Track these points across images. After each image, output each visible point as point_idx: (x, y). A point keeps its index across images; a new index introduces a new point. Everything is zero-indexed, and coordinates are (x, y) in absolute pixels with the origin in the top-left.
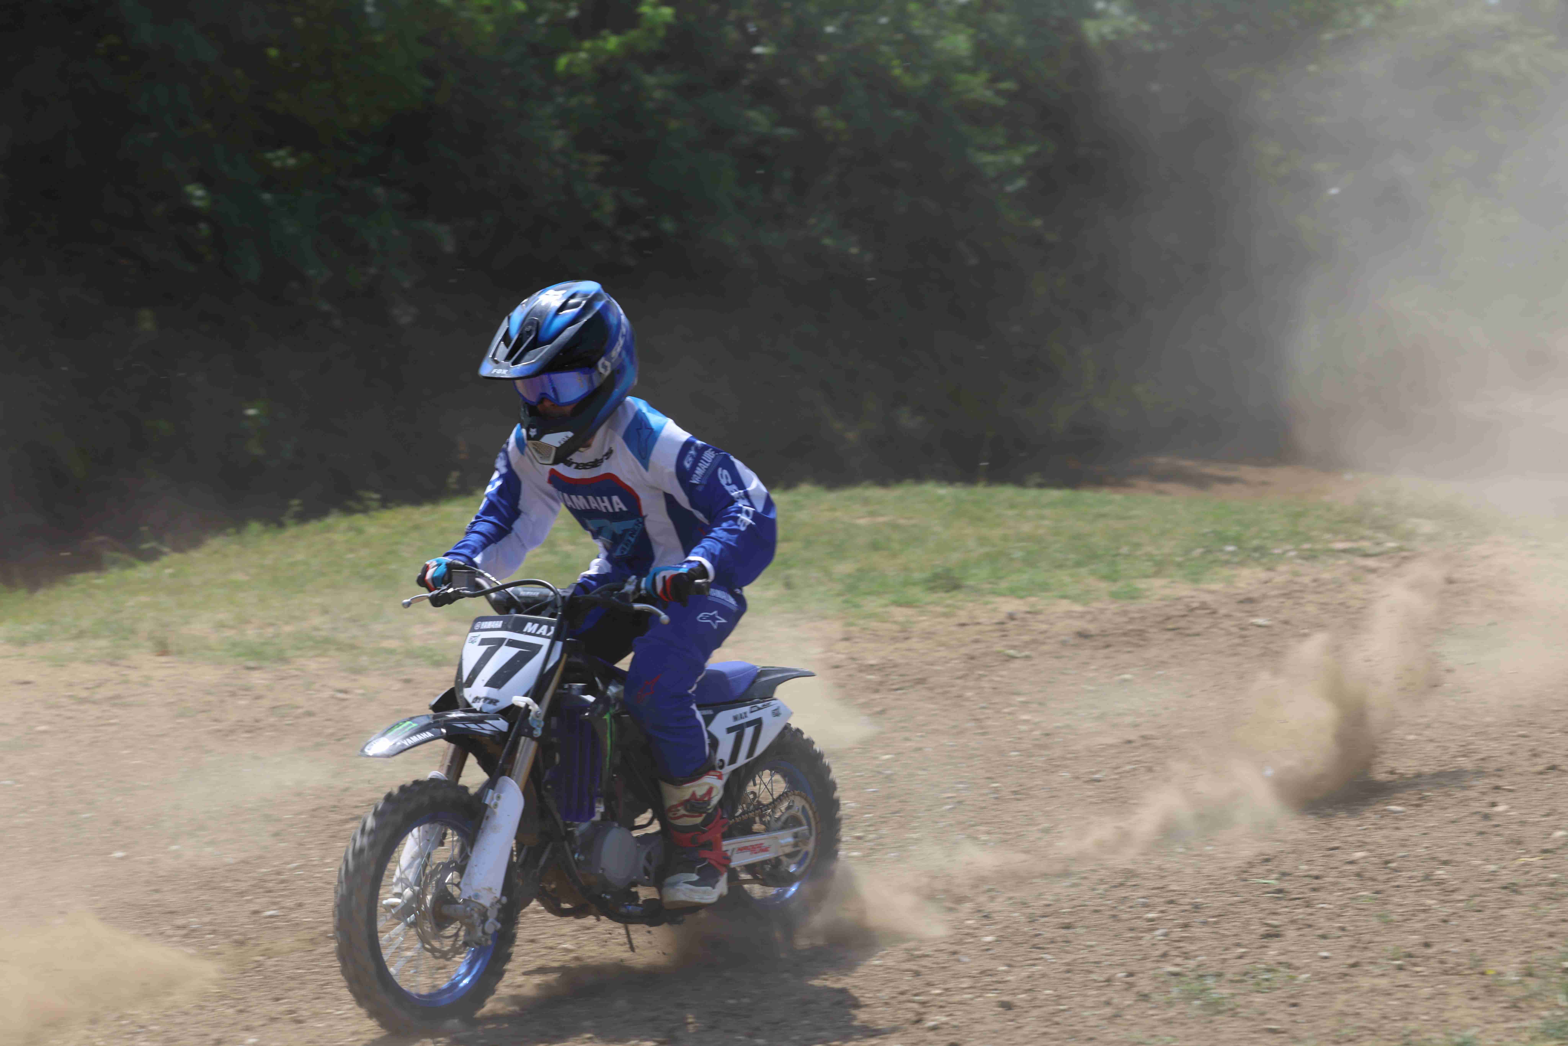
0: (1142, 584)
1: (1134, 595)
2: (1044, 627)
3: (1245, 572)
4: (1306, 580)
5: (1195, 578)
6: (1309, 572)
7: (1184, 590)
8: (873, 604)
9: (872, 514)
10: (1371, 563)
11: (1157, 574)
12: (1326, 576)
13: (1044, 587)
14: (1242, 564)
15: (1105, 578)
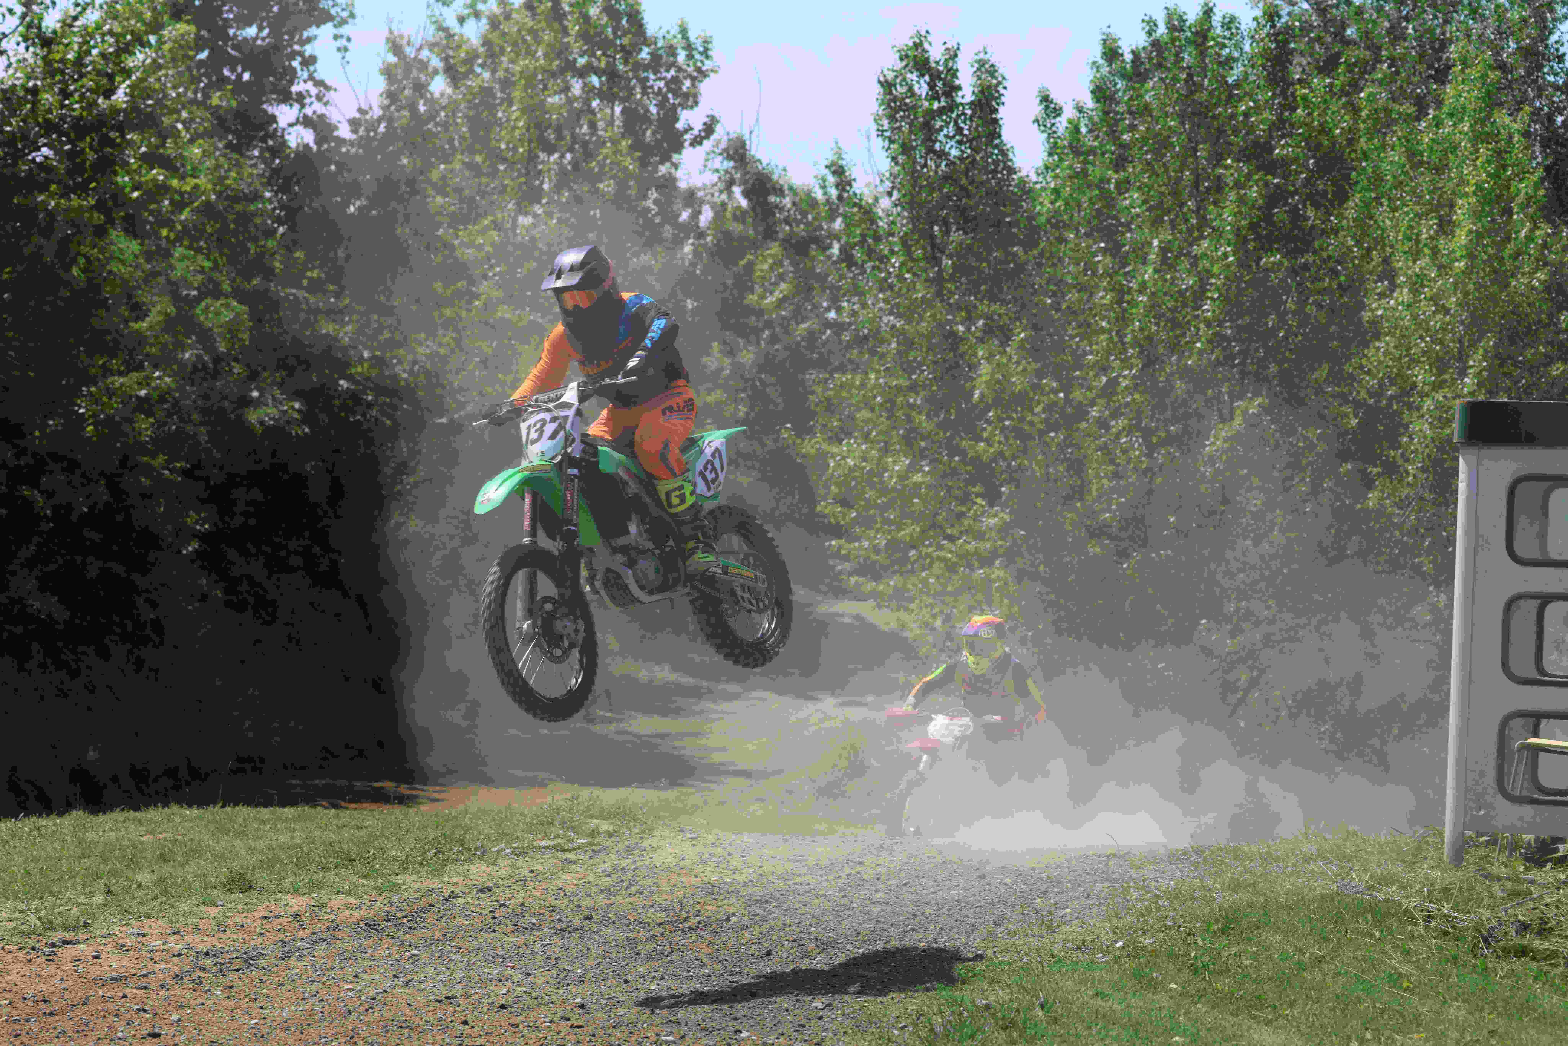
0: (399, 879)
1: (395, 888)
2: (332, 917)
3: (473, 868)
4: (525, 872)
5: (437, 873)
6: (525, 866)
7: (430, 883)
8: (183, 905)
9: (151, 833)
10: (571, 856)
11: (405, 871)
12: (539, 867)
13: (320, 885)
14: (469, 860)
15: (365, 876)
